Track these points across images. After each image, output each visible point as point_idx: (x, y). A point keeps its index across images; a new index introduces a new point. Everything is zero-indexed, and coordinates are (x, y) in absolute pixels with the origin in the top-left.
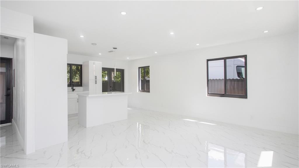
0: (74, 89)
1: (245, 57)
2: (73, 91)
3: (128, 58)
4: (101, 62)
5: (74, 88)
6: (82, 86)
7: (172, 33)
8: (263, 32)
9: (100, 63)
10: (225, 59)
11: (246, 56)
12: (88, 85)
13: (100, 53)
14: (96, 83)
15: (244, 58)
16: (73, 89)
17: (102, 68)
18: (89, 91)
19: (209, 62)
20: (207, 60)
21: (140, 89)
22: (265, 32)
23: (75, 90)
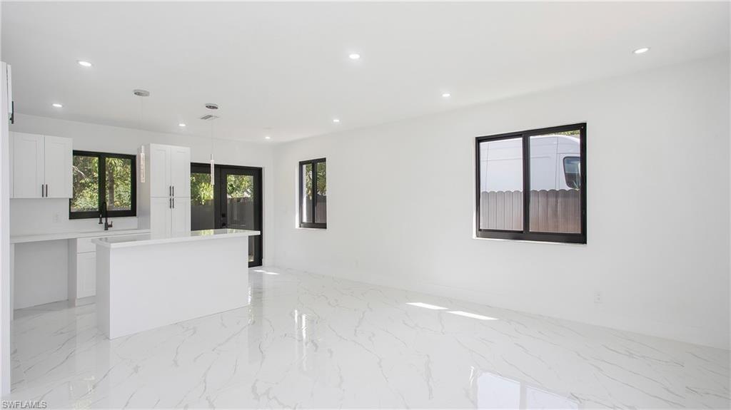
0: (109, 224)
1: (581, 128)
2: (106, 229)
3: (268, 138)
4: (189, 148)
5: (110, 220)
6: (135, 215)
7: (354, 56)
8: (633, 52)
9: (187, 150)
10: (525, 135)
11: (585, 125)
12: (147, 213)
13: (182, 123)
14: (172, 206)
15: (579, 131)
16: (106, 223)
17: (191, 163)
18: (150, 228)
19: (481, 144)
20: (477, 138)
21: (305, 220)
22: (637, 52)
23: (111, 226)
